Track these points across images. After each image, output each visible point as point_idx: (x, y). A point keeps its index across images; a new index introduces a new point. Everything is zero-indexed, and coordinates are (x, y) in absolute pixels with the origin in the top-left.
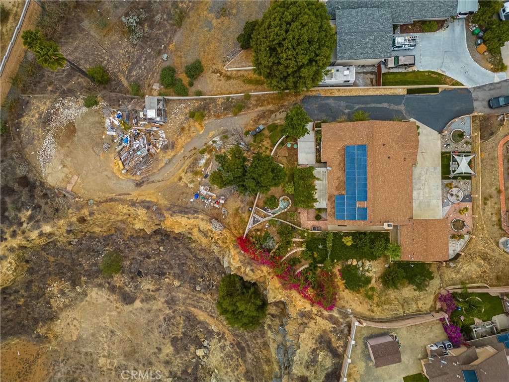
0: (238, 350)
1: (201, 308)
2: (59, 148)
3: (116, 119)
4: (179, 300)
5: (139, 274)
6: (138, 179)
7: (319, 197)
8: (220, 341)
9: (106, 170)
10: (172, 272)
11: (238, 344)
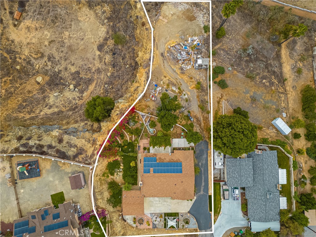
0: (73, 107)
1: (96, 87)
2: (182, 12)
3: (197, 43)
4: (99, 75)
5: (114, 54)
6: (165, 54)
7: (155, 149)
8: (78, 97)
9: (170, 37)
10: (115, 72)
11: (76, 107)
